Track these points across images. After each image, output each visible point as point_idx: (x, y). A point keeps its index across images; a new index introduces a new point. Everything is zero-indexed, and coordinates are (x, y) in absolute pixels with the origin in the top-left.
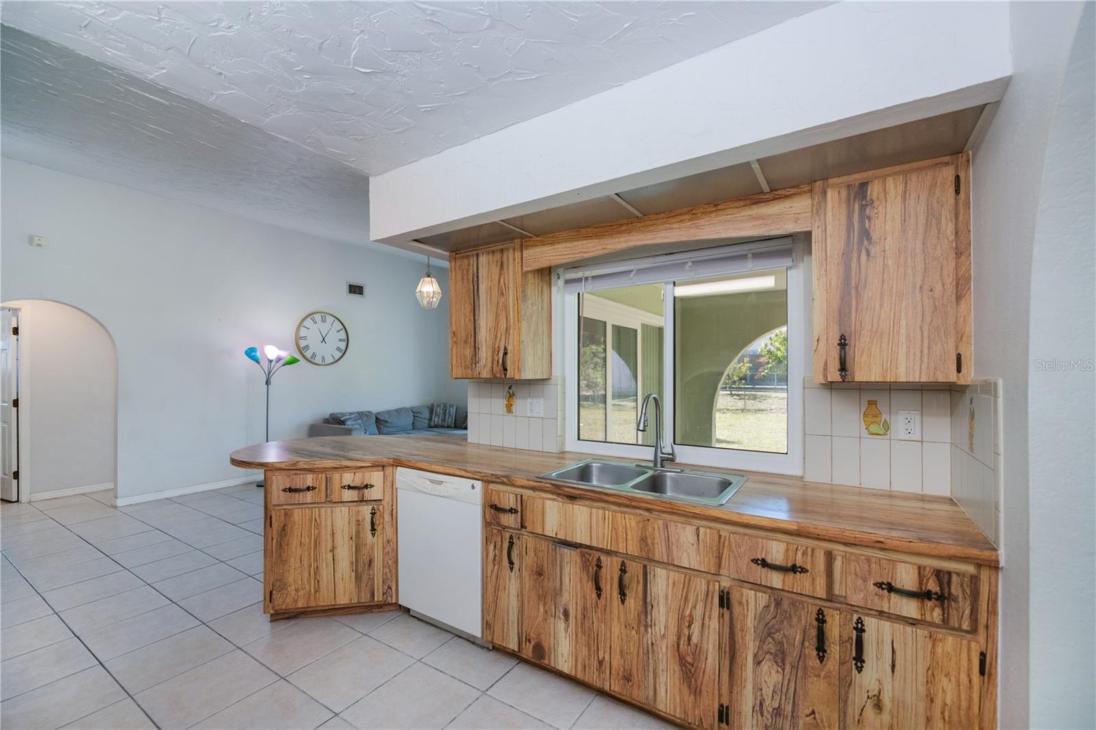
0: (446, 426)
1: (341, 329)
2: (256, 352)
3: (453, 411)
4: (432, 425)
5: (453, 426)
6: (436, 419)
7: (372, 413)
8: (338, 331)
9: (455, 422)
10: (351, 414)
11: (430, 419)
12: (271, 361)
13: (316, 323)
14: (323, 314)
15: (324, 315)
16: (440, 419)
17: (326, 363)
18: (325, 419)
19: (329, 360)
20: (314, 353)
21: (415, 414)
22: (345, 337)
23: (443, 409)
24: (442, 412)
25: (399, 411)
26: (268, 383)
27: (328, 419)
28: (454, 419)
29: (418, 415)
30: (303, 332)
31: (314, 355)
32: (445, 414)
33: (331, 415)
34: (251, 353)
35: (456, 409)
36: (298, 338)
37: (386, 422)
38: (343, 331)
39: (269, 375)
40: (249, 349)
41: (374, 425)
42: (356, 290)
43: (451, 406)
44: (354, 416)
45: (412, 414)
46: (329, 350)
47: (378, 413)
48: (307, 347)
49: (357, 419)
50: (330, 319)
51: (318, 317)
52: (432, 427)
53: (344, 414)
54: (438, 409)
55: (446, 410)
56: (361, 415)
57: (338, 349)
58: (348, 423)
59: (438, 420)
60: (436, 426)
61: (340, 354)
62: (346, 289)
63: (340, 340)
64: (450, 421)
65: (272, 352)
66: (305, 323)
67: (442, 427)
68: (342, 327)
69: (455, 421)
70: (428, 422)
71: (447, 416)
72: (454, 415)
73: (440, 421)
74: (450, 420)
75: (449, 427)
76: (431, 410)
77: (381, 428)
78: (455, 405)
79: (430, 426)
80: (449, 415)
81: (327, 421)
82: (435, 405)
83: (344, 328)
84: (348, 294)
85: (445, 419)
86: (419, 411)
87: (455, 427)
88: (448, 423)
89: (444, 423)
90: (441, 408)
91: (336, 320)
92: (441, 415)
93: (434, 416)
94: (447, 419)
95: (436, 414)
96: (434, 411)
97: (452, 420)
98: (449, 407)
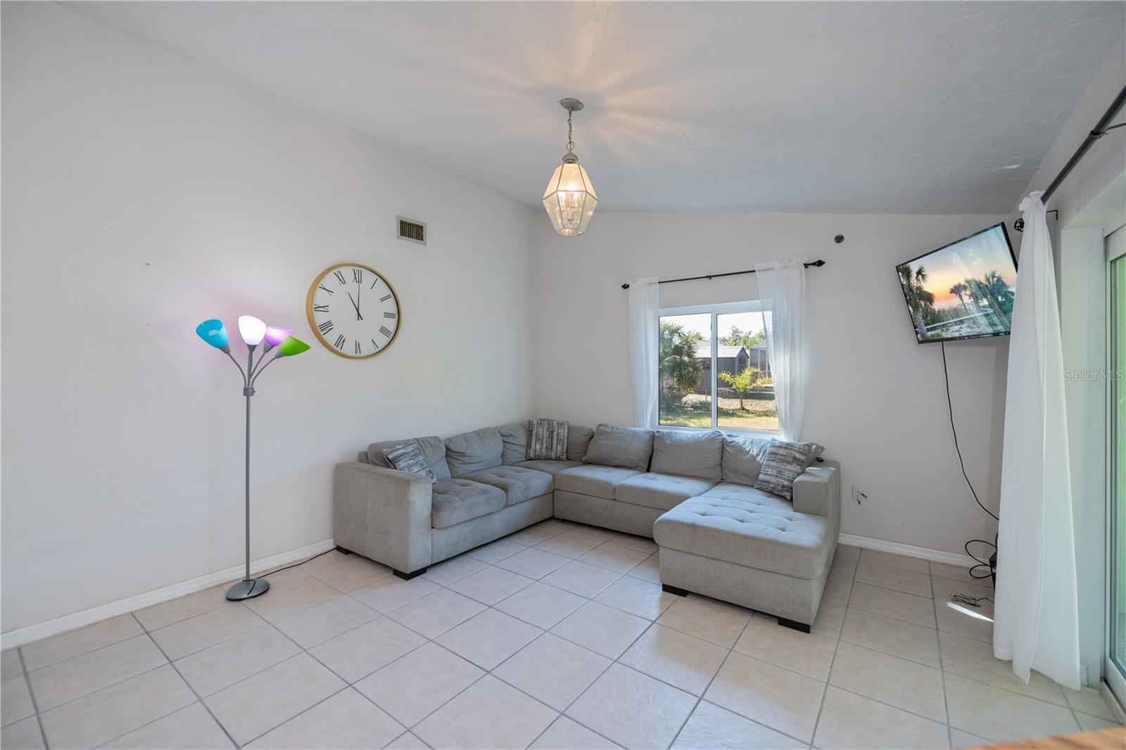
0: (553, 457)
1: (388, 297)
2: (219, 329)
3: (564, 432)
4: (532, 456)
5: (565, 457)
6: (537, 447)
7: (440, 442)
8: (383, 300)
9: (567, 452)
10: (406, 443)
11: (528, 446)
12: (252, 348)
13: (344, 283)
14: (356, 268)
16: (545, 445)
17: (363, 354)
18: (360, 454)
19: (367, 349)
20: (341, 337)
21: (505, 439)
22: (394, 310)
23: (548, 430)
24: (546, 434)
25: (481, 434)
26: (248, 392)
27: (366, 454)
28: (565, 447)
29: (510, 440)
30: (321, 298)
31: (341, 340)
32: (551, 437)
33: (372, 446)
34: (207, 331)
35: (568, 430)
36: (312, 308)
37: (463, 454)
38: (392, 300)
39: (250, 375)
40: (204, 323)
41: (444, 461)
42: (411, 230)
43: (560, 425)
44: (410, 448)
45: (500, 439)
46: (368, 333)
47: (450, 440)
48: (328, 326)
49: (416, 455)
50: (368, 277)
51: (348, 273)
52: (531, 459)
53: (392, 445)
54: (540, 430)
55: (552, 432)
56: (422, 445)
57: (383, 330)
58: (402, 464)
59: (541, 448)
60: (538, 458)
61: (387, 340)
62: (395, 229)
63: (387, 315)
64: (558, 449)
65: (252, 330)
66: (325, 282)
67: (547, 459)
68: (388, 292)
69: (567, 448)
70: (523, 450)
71: (555, 442)
72: (566, 438)
73: (544, 450)
74: (559, 448)
75: (558, 459)
76: (529, 429)
77: (454, 466)
78: (566, 424)
79: (528, 458)
80: (557, 441)
81: (365, 458)
82: (535, 423)
83: (392, 295)
84: (398, 238)
85: (552, 447)
86: (512, 433)
87: (568, 459)
88: (557, 453)
89: (549, 453)
90: (545, 429)
91: (379, 279)
92: (545, 439)
93: (533, 441)
94: (554, 446)
95: (537, 439)
96: (534, 432)
97: (563, 448)
98: (558, 427)
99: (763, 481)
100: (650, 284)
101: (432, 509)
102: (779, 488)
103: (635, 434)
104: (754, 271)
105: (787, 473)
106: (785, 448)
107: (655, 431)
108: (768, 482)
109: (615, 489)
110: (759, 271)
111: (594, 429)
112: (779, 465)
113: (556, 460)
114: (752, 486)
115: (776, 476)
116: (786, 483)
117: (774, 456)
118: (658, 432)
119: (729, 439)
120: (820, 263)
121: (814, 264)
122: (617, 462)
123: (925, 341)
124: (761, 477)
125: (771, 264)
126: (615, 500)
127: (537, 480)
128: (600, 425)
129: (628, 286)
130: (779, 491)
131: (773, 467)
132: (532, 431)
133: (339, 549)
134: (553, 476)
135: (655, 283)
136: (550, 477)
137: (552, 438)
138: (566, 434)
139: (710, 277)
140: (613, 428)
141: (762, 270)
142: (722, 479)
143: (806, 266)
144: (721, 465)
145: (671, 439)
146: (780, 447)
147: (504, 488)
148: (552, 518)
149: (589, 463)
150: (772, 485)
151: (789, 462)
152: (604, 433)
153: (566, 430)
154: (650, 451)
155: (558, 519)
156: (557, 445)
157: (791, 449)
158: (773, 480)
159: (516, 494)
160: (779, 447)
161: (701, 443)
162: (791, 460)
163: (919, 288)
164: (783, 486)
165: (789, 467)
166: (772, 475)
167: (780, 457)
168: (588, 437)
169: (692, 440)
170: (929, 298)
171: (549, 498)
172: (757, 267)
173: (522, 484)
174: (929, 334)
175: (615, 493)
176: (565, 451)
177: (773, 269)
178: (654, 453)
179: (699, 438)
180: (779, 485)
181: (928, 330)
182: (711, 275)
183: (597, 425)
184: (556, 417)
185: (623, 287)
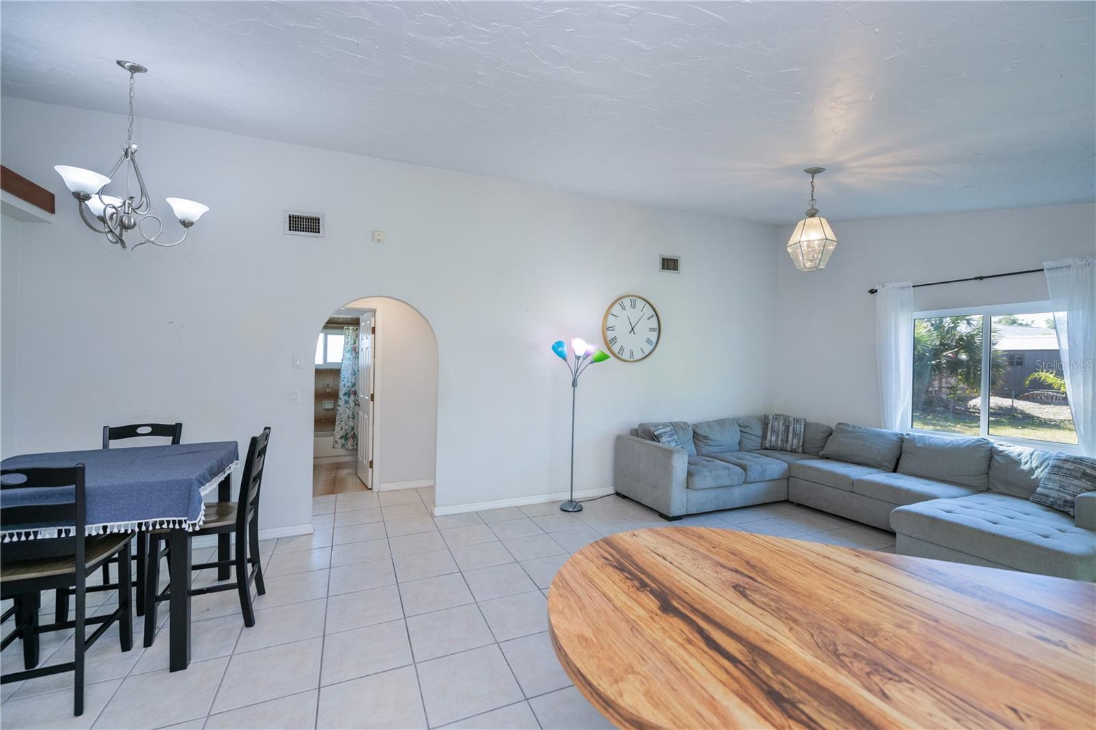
0: (789, 447)
1: (652, 316)
2: (563, 347)
3: (800, 428)
4: (767, 445)
5: (800, 450)
6: (772, 439)
7: (689, 426)
8: (648, 319)
9: (803, 445)
10: (665, 425)
11: (764, 437)
12: (578, 358)
13: (625, 309)
14: (632, 298)
15: (634, 298)
16: (780, 438)
17: (635, 359)
18: (632, 430)
19: (638, 355)
20: (622, 347)
21: (742, 429)
22: (656, 326)
23: (784, 424)
24: (782, 428)
25: (721, 423)
26: (574, 384)
27: (637, 430)
28: (801, 441)
29: (747, 430)
30: (611, 321)
31: (622, 349)
33: (641, 425)
34: (557, 348)
35: (805, 425)
36: (606, 328)
37: (706, 438)
38: (655, 318)
39: (575, 375)
40: (556, 343)
41: (692, 441)
42: (670, 264)
43: (797, 421)
44: (668, 429)
45: (738, 429)
46: (635, 344)
47: (696, 425)
48: (614, 340)
49: (673, 434)
50: (640, 303)
51: (627, 302)
52: (767, 449)
53: (657, 426)
54: (776, 424)
55: (788, 426)
56: (676, 427)
57: (649, 341)
58: (664, 439)
59: (777, 440)
60: (773, 448)
61: (651, 348)
62: (658, 264)
63: (651, 330)
64: (794, 442)
65: (580, 346)
66: (614, 311)
67: (783, 450)
68: (653, 313)
69: (803, 442)
70: (759, 440)
71: (790, 435)
72: (802, 434)
73: (779, 442)
75: (793, 451)
76: (765, 422)
77: (699, 446)
78: (803, 420)
79: (764, 447)
80: (793, 434)
81: (635, 432)
82: (771, 417)
83: (655, 314)
84: (660, 271)
85: (787, 440)
86: (748, 425)
87: (804, 452)
88: (792, 445)
89: (785, 445)
90: (781, 424)
91: (647, 304)
92: (780, 433)
93: (769, 433)
94: (790, 439)
95: (773, 431)
96: (770, 425)
97: (799, 441)
98: (794, 422)
99: (1040, 494)
100: (901, 288)
101: (688, 474)
102: (1060, 502)
103: (880, 436)
104: (1041, 270)
105: (1072, 489)
106: (1072, 462)
107: (905, 434)
108: (1047, 496)
109: (853, 482)
110: (1048, 269)
111: (833, 427)
112: (1064, 479)
113: (791, 451)
114: (1027, 499)
115: (1057, 490)
116: (1069, 498)
117: (1057, 469)
118: (908, 435)
119: (1001, 448)
122: (858, 460)
124: (1039, 490)
125: (1069, 261)
126: (853, 492)
127: (775, 466)
128: (839, 424)
129: (876, 291)
130: (1060, 506)
131: (1056, 481)
132: (767, 424)
133: (618, 494)
134: (789, 465)
135: (908, 287)
136: (786, 465)
137: (788, 432)
138: (802, 430)
139: (981, 278)
140: (854, 427)
141: (1052, 269)
142: (989, 489)
144: (988, 473)
145: (924, 442)
146: (1066, 460)
147: (744, 468)
148: (787, 501)
149: (827, 458)
150: (1051, 500)
151: (1076, 477)
152: (843, 431)
153: (803, 426)
154: (898, 453)
155: (792, 503)
156: (793, 438)
157: (1080, 464)
158: (1054, 494)
159: (754, 474)
160: (1064, 460)
161: (963, 449)
162: (1079, 475)
164: (1064, 500)
165: (1076, 482)
166: (1054, 489)
167: (1065, 471)
168: (827, 434)
169: (950, 445)
171: (785, 483)
172: (1046, 265)
173: (759, 467)
175: (854, 486)
176: (801, 444)
177: (1069, 266)
178: (903, 455)
179: (959, 444)
180: (1060, 499)
182: (984, 276)
183: (836, 423)
184: (793, 414)
185: (869, 292)
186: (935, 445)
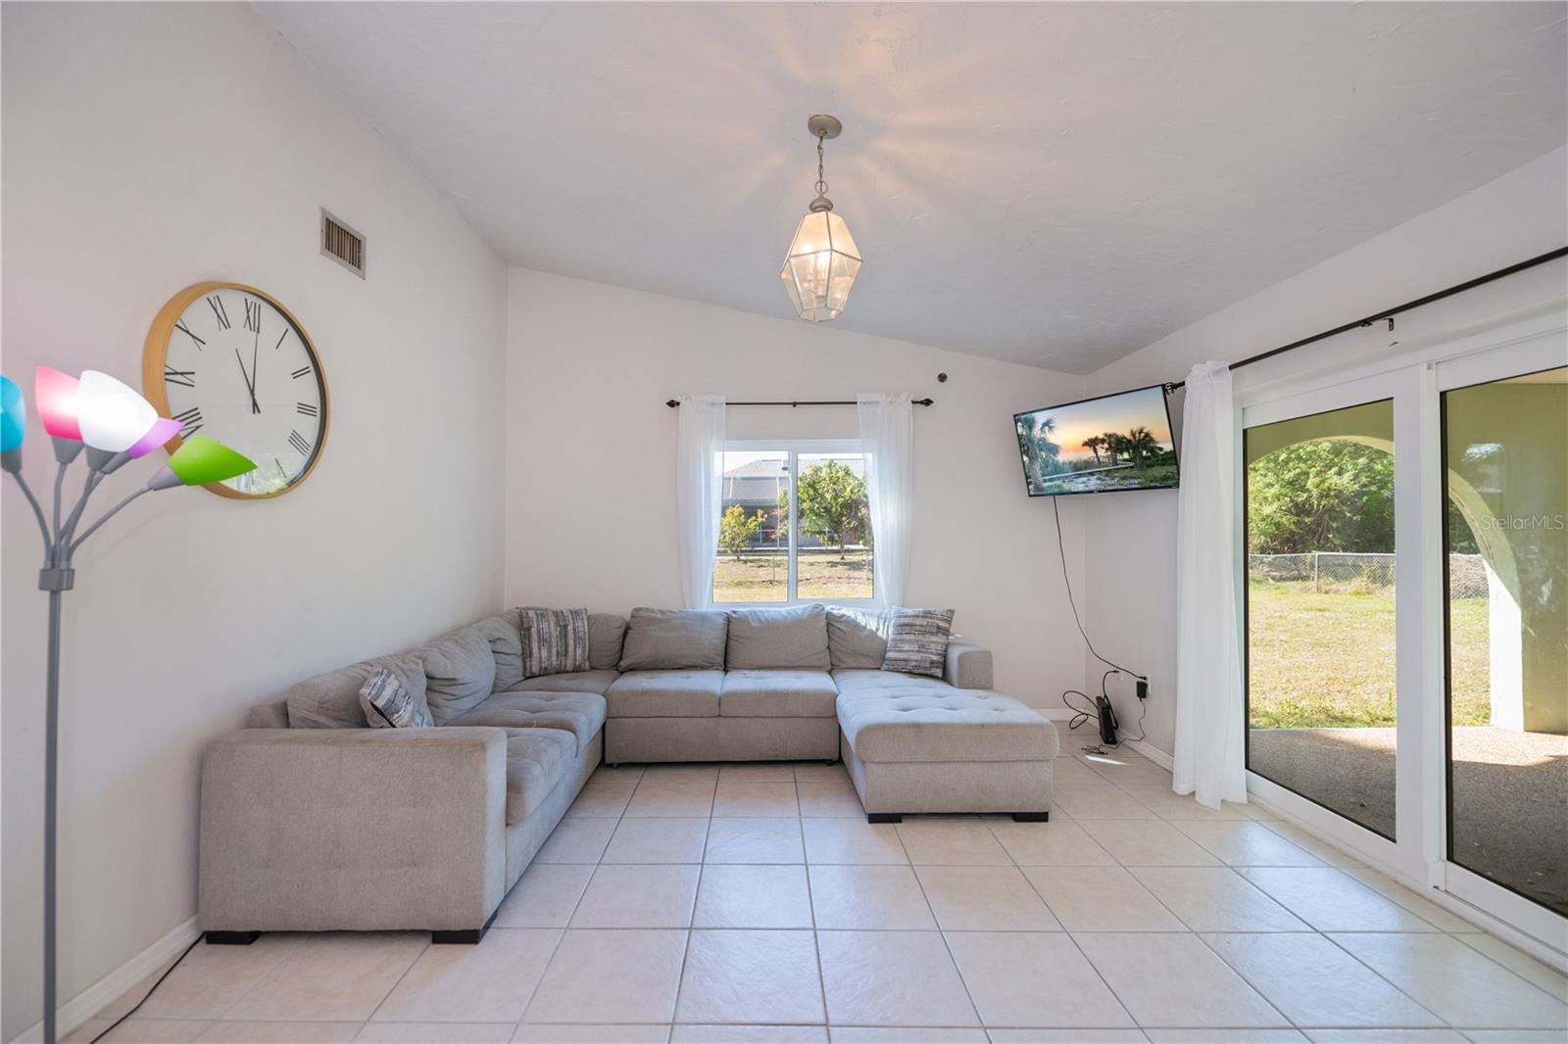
0: (570, 665)
1: (307, 370)
3: (583, 626)
4: (535, 670)
5: (587, 665)
6: (542, 655)
7: (416, 664)
8: (298, 375)
9: (589, 658)
11: (526, 654)
13: (227, 326)
14: (251, 299)
16: (554, 650)
17: (258, 489)
19: (265, 478)
21: (495, 647)
22: (314, 400)
23: (557, 624)
24: (555, 631)
27: (281, 708)
28: (587, 649)
29: (501, 647)
30: (179, 352)
32: (564, 635)
33: (302, 689)
35: (588, 619)
36: (160, 373)
37: (452, 681)
38: (311, 377)
42: (343, 243)
43: (576, 614)
45: (489, 647)
48: (192, 417)
50: (271, 321)
51: (235, 306)
52: (533, 676)
54: (544, 625)
55: (565, 627)
57: (297, 441)
59: (550, 656)
60: (545, 673)
62: (317, 232)
63: (303, 409)
64: (577, 654)
67: (560, 671)
68: (306, 362)
69: (589, 650)
70: (518, 663)
71: (571, 642)
72: (587, 635)
73: (554, 659)
74: (579, 652)
75: (577, 670)
76: (523, 626)
78: (584, 612)
79: (528, 675)
82: (531, 614)
83: (312, 368)
84: (321, 253)
85: (566, 651)
86: (502, 636)
87: (592, 668)
88: (575, 660)
89: (563, 663)
90: (552, 624)
91: (292, 331)
92: (553, 640)
93: (535, 645)
94: (571, 649)
95: (542, 641)
96: (534, 630)
97: (584, 651)
98: (573, 619)
99: (895, 660)
100: (713, 404)
101: (508, 790)
102: (927, 665)
103: (704, 618)
104: (856, 403)
105: (934, 646)
107: (729, 612)
108: (906, 660)
109: (718, 699)
110: (862, 401)
111: (628, 618)
112: (920, 638)
113: (573, 671)
114: (879, 669)
115: (918, 651)
116: (935, 658)
117: (909, 628)
118: (734, 612)
119: (837, 613)
120: (928, 402)
121: (921, 402)
122: (684, 662)
123: (1038, 493)
124: (890, 655)
125: (874, 397)
126: (720, 716)
128: (636, 610)
129: (678, 404)
130: (926, 668)
131: (910, 641)
132: (529, 629)
133: (214, 937)
134: (604, 697)
135: (721, 404)
136: (597, 698)
137: (566, 636)
138: (587, 630)
139: (795, 404)
140: (662, 612)
141: (865, 403)
142: (833, 665)
143: (913, 402)
144: (830, 647)
145: (759, 620)
147: (567, 727)
148: (602, 767)
149: (634, 669)
150: (913, 664)
151: (932, 633)
152: (652, 621)
153: (586, 623)
154: (725, 640)
155: (611, 765)
156: (574, 647)
157: (931, 617)
158: (914, 657)
159: (583, 736)
160: (914, 616)
162: (934, 630)
163: (1044, 439)
164: (932, 662)
165: (933, 639)
166: (913, 651)
167: (918, 628)
168: (623, 630)
169: (790, 618)
170: (1054, 449)
171: (600, 732)
172: (858, 401)
173: (585, 717)
174: (1045, 485)
176: (587, 655)
177: (877, 402)
178: (732, 642)
180: (925, 661)
181: (1045, 481)
182: (798, 401)
183: (630, 610)
184: (566, 603)
185: (668, 404)
186: (775, 621)
